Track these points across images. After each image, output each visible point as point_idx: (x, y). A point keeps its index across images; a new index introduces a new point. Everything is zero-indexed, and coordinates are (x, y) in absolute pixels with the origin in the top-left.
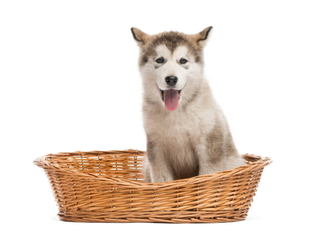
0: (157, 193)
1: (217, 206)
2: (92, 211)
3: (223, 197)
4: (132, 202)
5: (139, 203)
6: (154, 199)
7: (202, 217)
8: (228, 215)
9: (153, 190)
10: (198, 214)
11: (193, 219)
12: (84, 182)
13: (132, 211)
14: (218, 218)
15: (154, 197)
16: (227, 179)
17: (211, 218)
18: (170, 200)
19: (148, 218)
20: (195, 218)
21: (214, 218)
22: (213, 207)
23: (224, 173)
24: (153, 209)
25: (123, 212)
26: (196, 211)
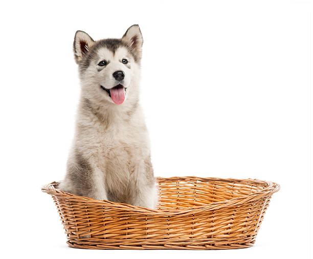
0: (172, 220)
1: (231, 233)
2: (106, 238)
3: (237, 223)
4: (148, 228)
5: (154, 230)
6: (170, 226)
7: (217, 244)
8: (241, 241)
9: (169, 217)
10: (212, 241)
11: (208, 246)
12: (99, 209)
13: (147, 238)
14: (232, 245)
15: (170, 224)
16: (242, 206)
17: (225, 245)
18: (186, 226)
19: (163, 245)
20: (210, 245)
21: (228, 245)
22: (227, 234)
23: (239, 200)
24: (168, 236)
25: (138, 239)
26: (211, 238)
